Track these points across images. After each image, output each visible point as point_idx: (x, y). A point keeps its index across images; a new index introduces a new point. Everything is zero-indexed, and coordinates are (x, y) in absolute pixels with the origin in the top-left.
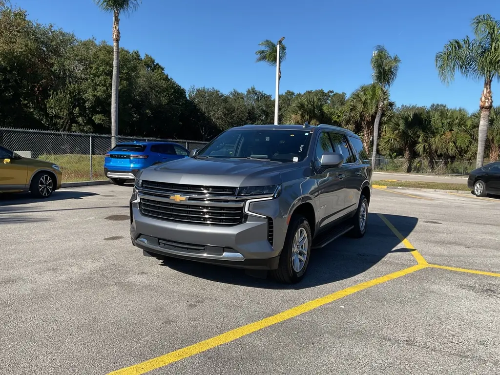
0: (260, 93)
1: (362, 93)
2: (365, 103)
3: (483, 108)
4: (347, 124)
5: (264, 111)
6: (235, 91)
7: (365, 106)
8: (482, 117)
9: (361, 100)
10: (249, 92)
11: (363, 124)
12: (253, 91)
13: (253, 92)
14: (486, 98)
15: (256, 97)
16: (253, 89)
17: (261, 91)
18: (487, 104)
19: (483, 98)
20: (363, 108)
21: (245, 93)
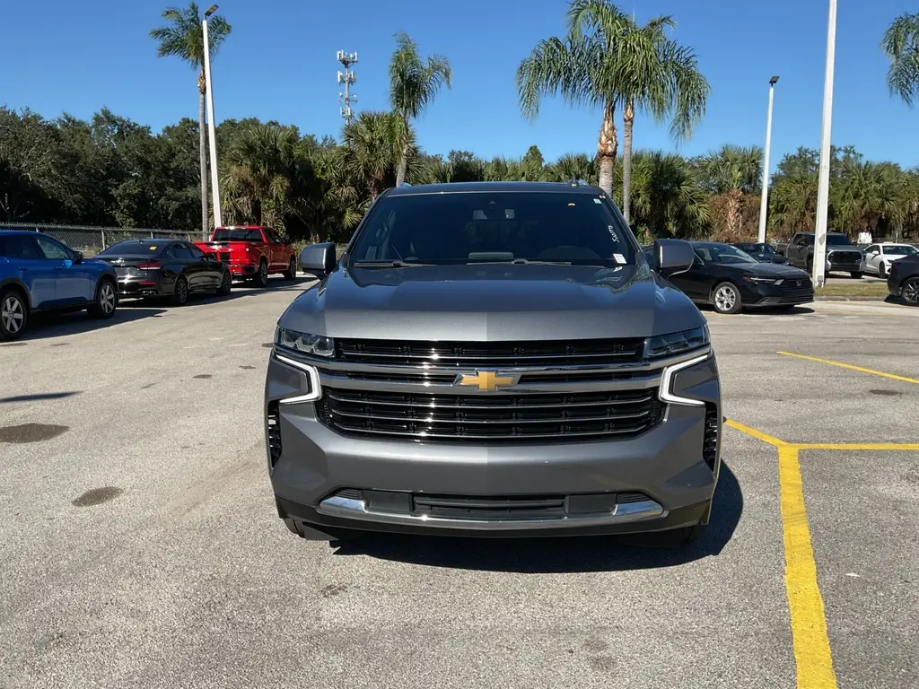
0: (123, 121)
1: (364, 127)
2: (371, 146)
3: (604, 155)
4: (340, 186)
5: (140, 160)
6: (67, 117)
7: (371, 152)
8: (602, 170)
9: (364, 140)
10: (98, 120)
11: (371, 184)
12: (108, 118)
13: (106, 118)
14: (609, 138)
15: (116, 131)
16: (106, 113)
17: (125, 118)
18: (610, 149)
19: (604, 138)
20: (368, 155)
21: (90, 121)
